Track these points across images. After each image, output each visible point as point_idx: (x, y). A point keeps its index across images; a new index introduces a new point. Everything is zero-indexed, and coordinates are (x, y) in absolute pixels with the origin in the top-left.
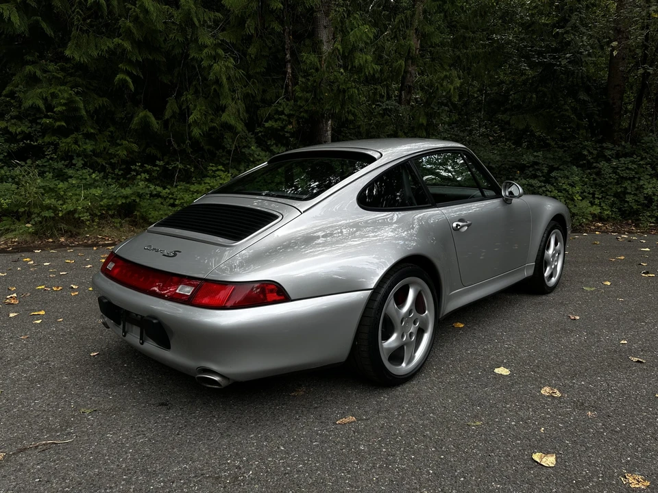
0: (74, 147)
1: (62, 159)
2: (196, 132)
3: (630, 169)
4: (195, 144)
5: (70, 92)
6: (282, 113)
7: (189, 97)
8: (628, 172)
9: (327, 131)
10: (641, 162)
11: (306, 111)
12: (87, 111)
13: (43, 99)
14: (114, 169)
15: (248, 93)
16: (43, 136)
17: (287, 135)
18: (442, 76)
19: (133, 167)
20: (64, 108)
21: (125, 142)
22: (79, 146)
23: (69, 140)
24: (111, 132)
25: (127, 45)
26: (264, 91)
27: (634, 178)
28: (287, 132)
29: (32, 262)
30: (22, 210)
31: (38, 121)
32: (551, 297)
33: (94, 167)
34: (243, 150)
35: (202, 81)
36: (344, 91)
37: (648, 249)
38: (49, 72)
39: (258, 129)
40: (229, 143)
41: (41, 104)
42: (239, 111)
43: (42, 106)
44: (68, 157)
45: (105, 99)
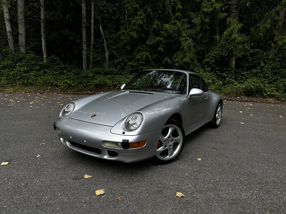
16: (140, 66)
17: (211, 64)
23: (145, 67)
25: (161, 39)
28: (211, 63)
45: (157, 55)
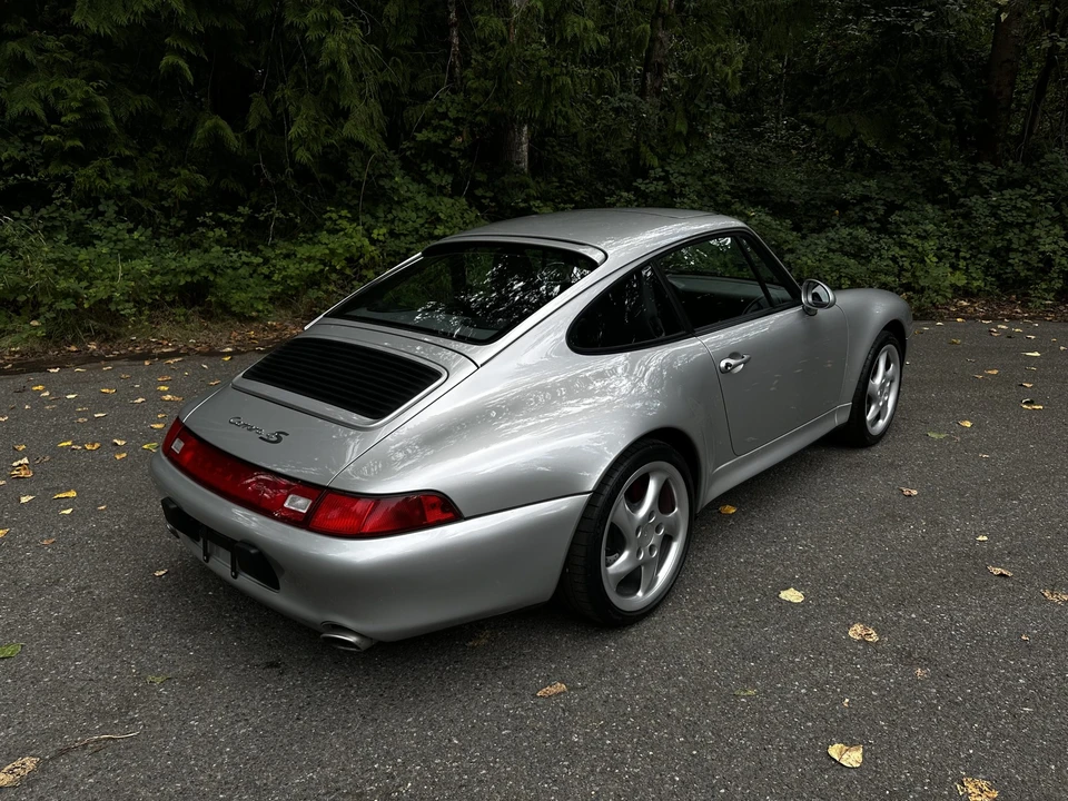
0: (100, 183)
1: (82, 204)
2: (302, 155)
3: (1020, 209)
4: (303, 174)
5: (86, 88)
6: (444, 116)
7: (288, 92)
8: (1015, 213)
9: (521, 144)
10: (1038, 198)
11: (485, 113)
12: (116, 120)
13: (40, 100)
14: (168, 217)
15: (386, 82)
18: (714, 48)
19: (200, 219)
20: (78, 116)
21: (184, 172)
22: (107, 180)
24: (160, 153)
26: (414, 77)
27: (1025, 223)
29: (47, 394)
30: (22, 298)
31: (37, 138)
32: (876, 452)
33: (136, 217)
34: (382, 183)
35: (309, 65)
36: (549, 80)
37: (1037, 354)
38: (47, 51)
39: (406, 144)
40: (358, 171)
41: (38, 109)
42: (371, 118)
43: (41, 114)
44: (89, 200)
